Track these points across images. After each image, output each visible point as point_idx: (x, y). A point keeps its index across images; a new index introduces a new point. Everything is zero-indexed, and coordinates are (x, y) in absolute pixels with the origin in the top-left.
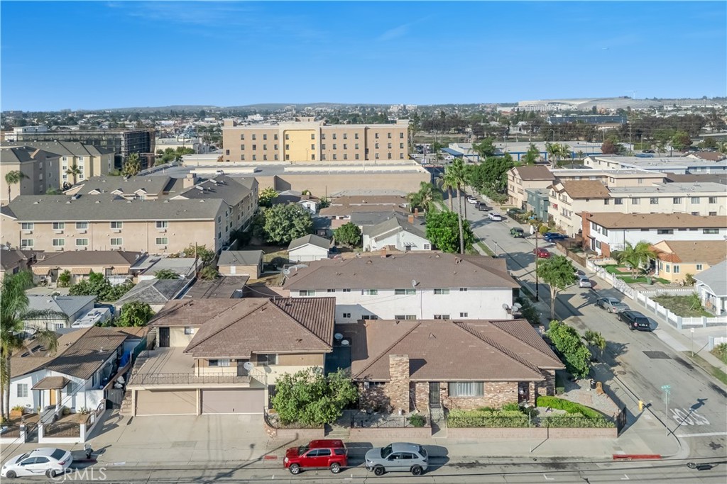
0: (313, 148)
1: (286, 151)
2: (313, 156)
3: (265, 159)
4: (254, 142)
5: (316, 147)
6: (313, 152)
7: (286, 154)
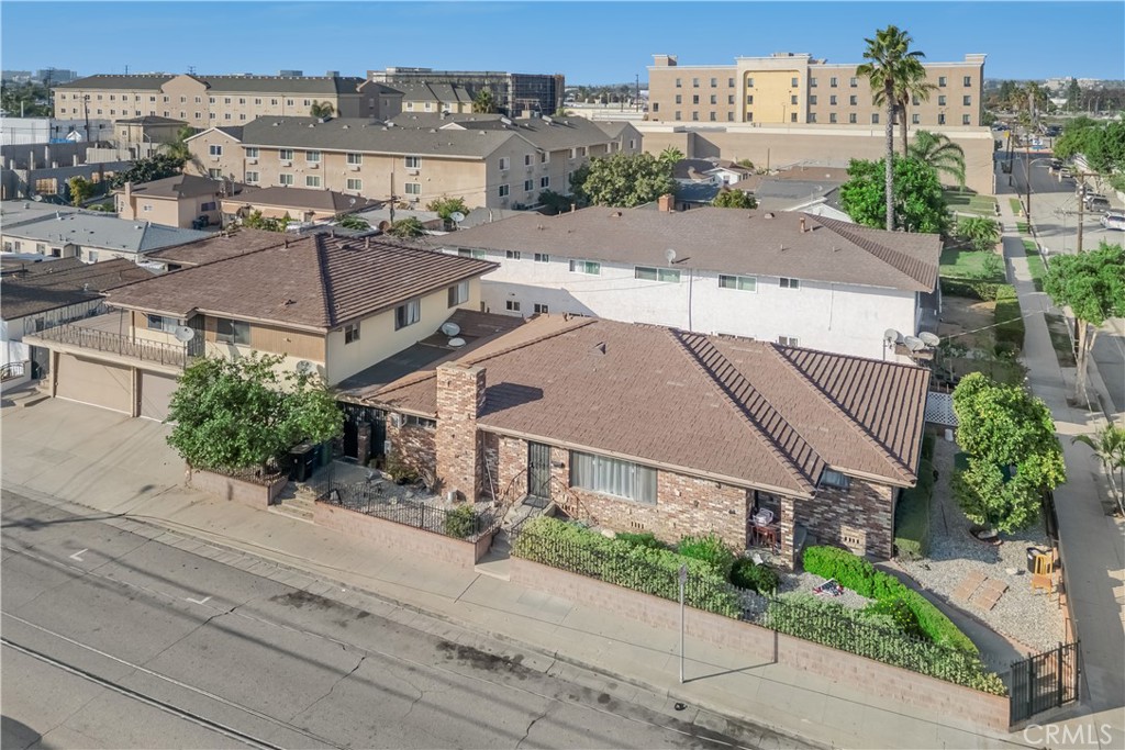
0: (794, 102)
1: (748, 106)
2: (794, 116)
3: (713, 119)
4: (696, 91)
5: (799, 100)
6: (794, 109)
7: (748, 111)
